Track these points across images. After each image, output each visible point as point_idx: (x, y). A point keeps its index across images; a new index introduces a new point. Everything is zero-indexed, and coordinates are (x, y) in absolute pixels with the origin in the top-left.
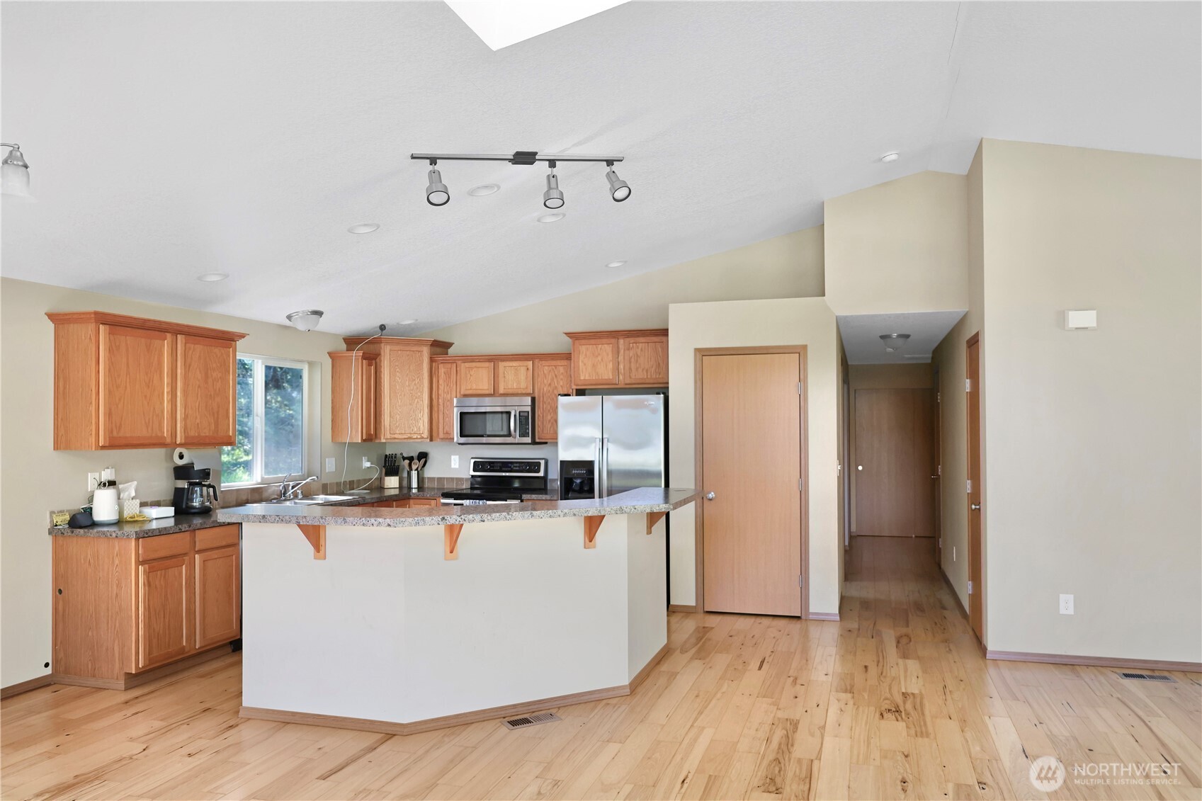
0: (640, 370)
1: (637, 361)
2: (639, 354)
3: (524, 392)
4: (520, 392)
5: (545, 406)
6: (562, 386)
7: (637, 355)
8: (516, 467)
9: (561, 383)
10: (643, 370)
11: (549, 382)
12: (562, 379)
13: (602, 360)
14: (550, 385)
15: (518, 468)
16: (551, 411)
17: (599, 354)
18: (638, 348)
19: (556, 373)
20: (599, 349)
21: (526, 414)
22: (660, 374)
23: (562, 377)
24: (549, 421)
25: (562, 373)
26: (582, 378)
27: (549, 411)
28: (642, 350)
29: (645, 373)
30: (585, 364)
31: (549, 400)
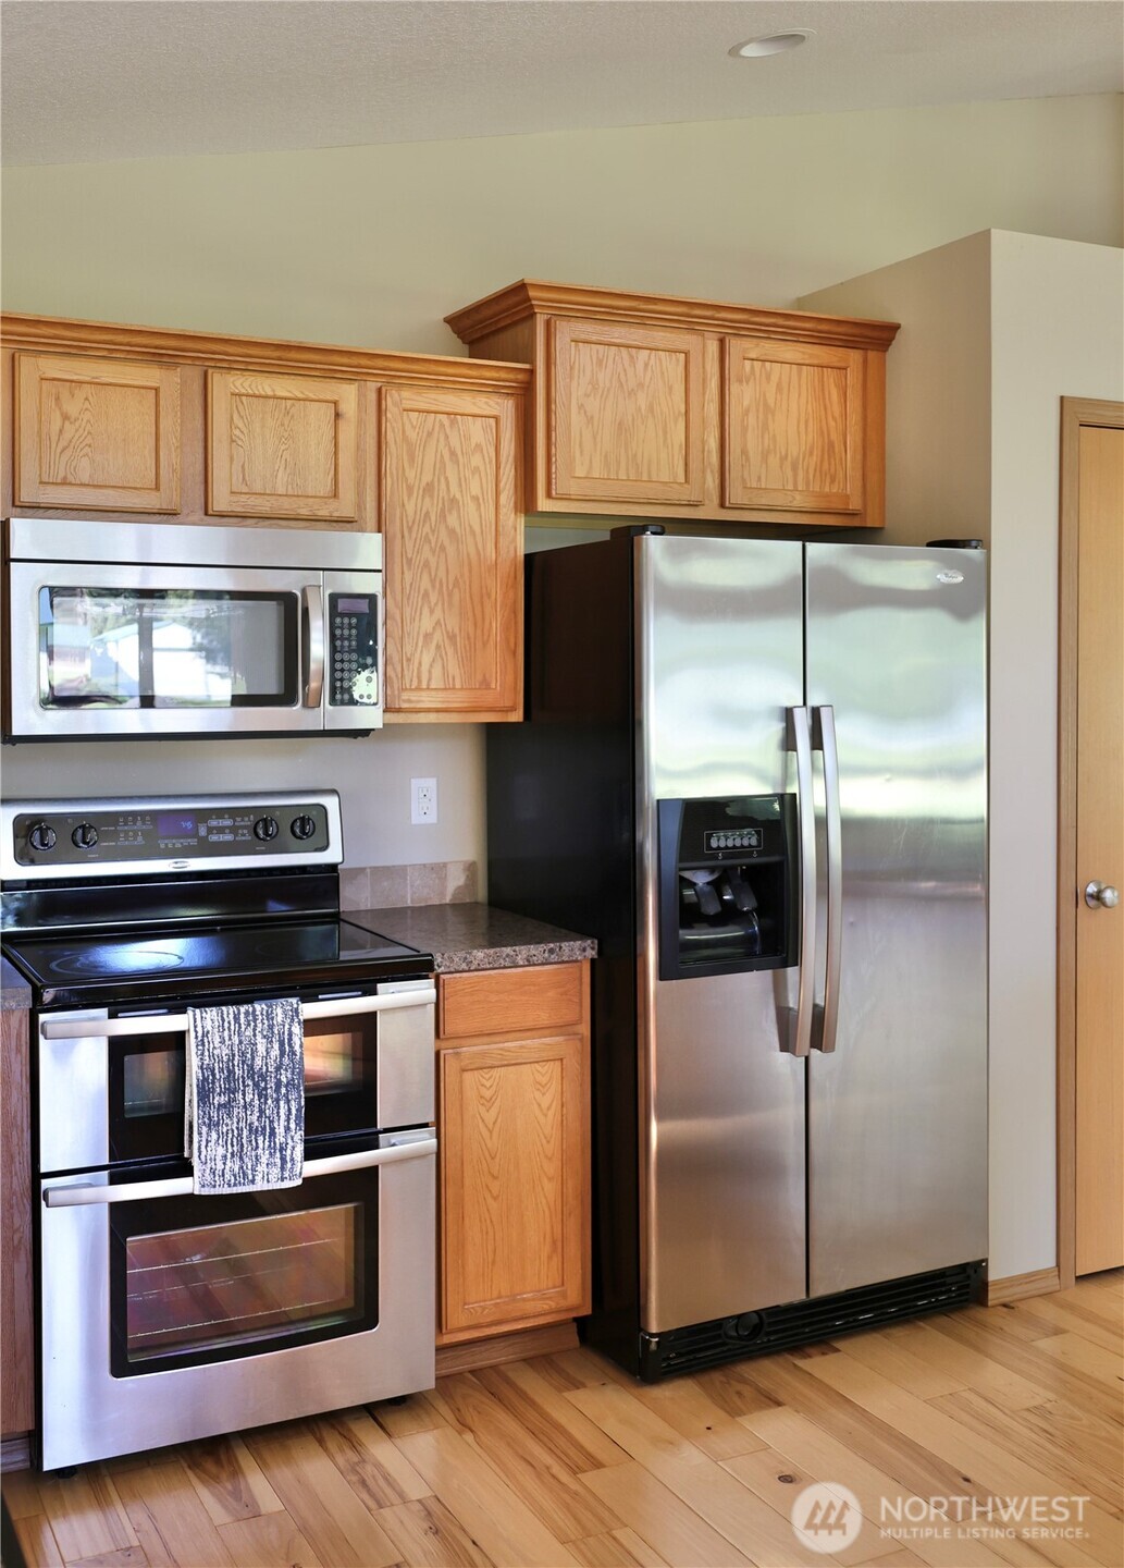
0: (774, 461)
1: (765, 427)
2: (771, 402)
3: (323, 512)
4: (304, 512)
5: (408, 577)
6: (475, 499)
7: (766, 405)
8: (221, 830)
9: (475, 489)
10: (783, 459)
11: (427, 478)
12: (476, 470)
13: (651, 409)
14: (429, 488)
15: (229, 837)
16: (433, 598)
17: (641, 385)
18: (768, 378)
19: (455, 442)
20: (640, 365)
21: (364, 606)
22: (833, 481)
23: (476, 460)
24: (428, 637)
25: (478, 446)
26: (580, 472)
27: (426, 594)
28: (779, 387)
29: (790, 474)
30: (590, 420)
31: (426, 553)
